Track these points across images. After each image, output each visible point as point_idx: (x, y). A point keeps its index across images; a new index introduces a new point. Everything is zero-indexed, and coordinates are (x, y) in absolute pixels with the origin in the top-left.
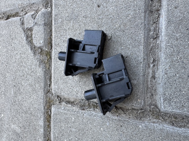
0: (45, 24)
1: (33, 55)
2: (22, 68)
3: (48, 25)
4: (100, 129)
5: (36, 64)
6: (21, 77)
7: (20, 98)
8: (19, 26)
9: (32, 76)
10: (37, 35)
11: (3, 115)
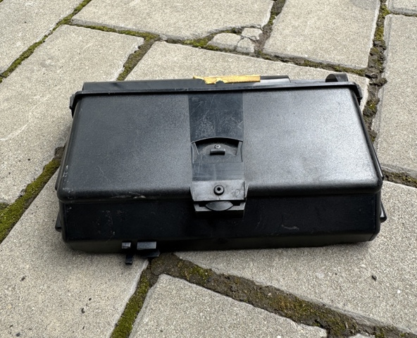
0: (236, 47)
1: (209, 30)
4: (102, 70)
5: (196, 32)
6: (191, 16)
7: (167, 11)
10: (228, 38)
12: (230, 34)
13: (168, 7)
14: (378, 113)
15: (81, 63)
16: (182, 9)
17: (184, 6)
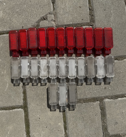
0: (49, 27)
1: (36, 21)
2: (30, 15)
5: (32, 24)
6: (26, 15)
8: (48, 11)
9: (27, 22)
11: (5, 4)
12: (44, 21)
13: (15, 13)
15: (5, 54)
16: (20, 12)
17: (20, 10)
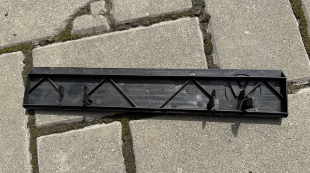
0: (94, 28)
1: (65, 19)
2: (51, 8)
3: (94, 32)
4: (13, 99)
5: (56, 25)
6: (42, 9)
7: (21, 12)
9: (45, 22)
10: (84, 21)
14: (214, 48)
